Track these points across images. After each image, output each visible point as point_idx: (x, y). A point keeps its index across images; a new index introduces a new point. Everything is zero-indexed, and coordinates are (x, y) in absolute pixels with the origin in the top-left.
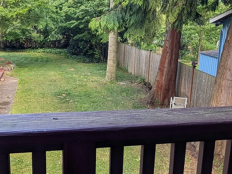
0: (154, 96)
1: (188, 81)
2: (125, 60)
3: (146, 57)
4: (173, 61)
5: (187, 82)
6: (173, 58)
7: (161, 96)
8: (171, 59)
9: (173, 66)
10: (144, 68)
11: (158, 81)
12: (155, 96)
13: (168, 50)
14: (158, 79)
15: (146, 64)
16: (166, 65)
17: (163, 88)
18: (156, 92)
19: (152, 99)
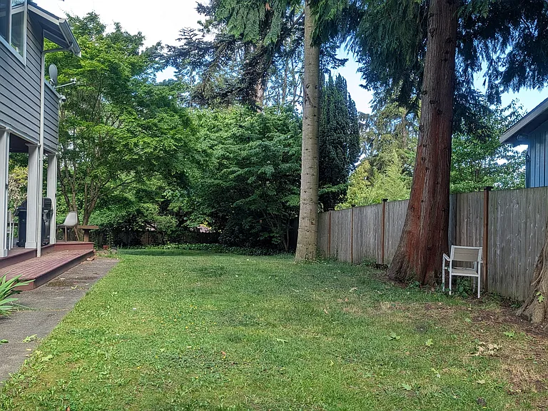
0: (402, 265)
1: (476, 224)
2: (331, 242)
3: (376, 218)
4: (439, 185)
5: (474, 229)
6: (440, 180)
7: (417, 264)
8: (435, 183)
9: (439, 198)
10: (372, 240)
11: (410, 232)
12: (405, 265)
13: (427, 164)
14: (408, 228)
15: (376, 231)
16: (425, 195)
17: (422, 245)
18: (407, 257)
19: (399, 271)
